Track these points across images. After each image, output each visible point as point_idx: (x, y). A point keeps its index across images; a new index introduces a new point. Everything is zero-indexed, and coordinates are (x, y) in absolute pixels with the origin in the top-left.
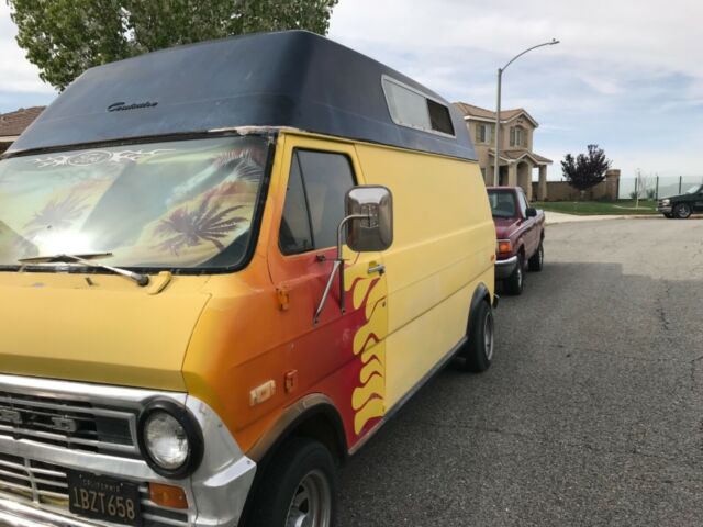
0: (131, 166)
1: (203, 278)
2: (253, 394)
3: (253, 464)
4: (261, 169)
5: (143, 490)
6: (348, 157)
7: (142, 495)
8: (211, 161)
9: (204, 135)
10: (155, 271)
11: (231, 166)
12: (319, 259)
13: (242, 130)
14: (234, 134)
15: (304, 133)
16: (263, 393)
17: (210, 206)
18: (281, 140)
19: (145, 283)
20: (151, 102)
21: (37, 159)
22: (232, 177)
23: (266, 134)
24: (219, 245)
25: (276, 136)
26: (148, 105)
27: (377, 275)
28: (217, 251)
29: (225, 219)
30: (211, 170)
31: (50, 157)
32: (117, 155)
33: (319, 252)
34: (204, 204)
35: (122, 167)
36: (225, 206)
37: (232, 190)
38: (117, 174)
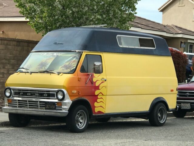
0: (58, 56)
1: (67, 74)
2: (73, 91)
3: (72, 102)
4: (79, 58)
5: (56, 104)
6: (101, 56)
7: (56, 105)
8: (71, 56)
9: (71, 51)
10: (60, 73)
11: (75, 57)
12: (88, 75)
13: (77, 51)
14: (75, 51)
15: (89, 51)
16: (74, 92)
17: (70, 64)
18: (83, 53)
19: (59, 75)
20: (62, 43)
21: (40, 53)
22: (74, 59)
23: (81, 52)
24: (70, 70)
25: (82, 52)
26: (61, 44)
27: (104, 81)
28: (70, 71)
29: (72, 66)
30: (71, 57)
31: (42, 53)
32: (55, 54)
33: (88, 73)
34: (70, 63)
35: (56, 56)
36: (73, 64)
37: (74, 61)
38: (55, 57)
